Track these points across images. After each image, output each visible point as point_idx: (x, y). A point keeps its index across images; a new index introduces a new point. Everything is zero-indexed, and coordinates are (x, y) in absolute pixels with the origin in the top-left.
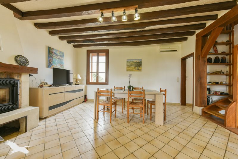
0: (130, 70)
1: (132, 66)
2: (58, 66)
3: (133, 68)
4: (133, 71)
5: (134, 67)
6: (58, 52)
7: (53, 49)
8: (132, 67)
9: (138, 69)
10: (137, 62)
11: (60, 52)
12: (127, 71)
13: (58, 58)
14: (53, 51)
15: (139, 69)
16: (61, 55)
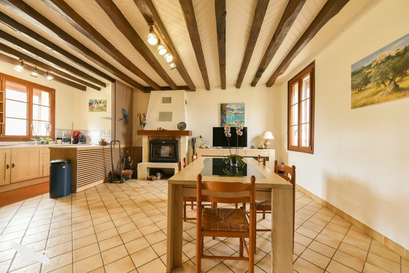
0: (363, 101)
1: (369, 85)
2: (234, 123)
3: (374, 90)
4: (373, 103)
5: (378, 85)
6: (233, 106)
7: (226, 104)
8: (371, 87)
9: (397, 89)
10: (389, 58)
11: (237, 104)
12: (354, 107)
13: (235, 114)
14: (227, 107)
15: (401, 85)
16: (240, 108)
